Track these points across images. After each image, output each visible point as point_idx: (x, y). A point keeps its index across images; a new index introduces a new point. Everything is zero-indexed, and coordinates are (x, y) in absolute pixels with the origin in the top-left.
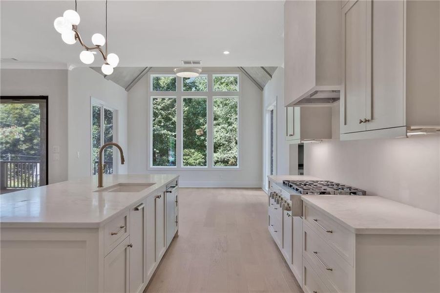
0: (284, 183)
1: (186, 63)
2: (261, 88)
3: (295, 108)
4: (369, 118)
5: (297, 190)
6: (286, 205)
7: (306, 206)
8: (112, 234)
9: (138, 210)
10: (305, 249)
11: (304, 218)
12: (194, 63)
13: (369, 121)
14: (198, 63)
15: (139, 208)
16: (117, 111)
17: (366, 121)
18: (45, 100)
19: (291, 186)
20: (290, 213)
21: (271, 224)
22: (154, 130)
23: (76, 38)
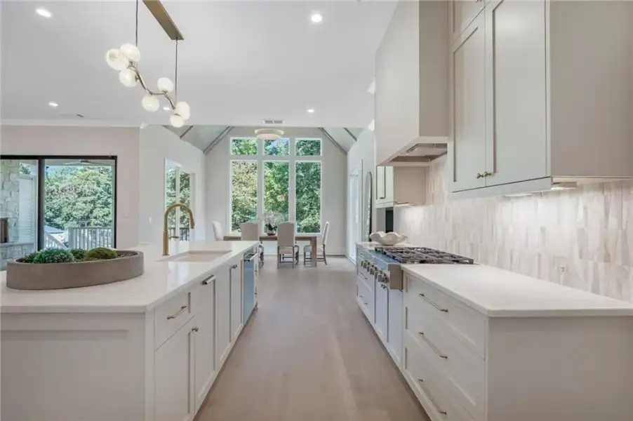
0: (376, 250)
1: (267, 122)
2: (344, 152)
3: (387, 167)
4: (491, 170)
5: (394, 258)
6: (383, 276)
7: (407, 278)
8: (168, 318)
9: (206, 283)
10: (406, 328)
11: (404, 290)
12: (276, 122)
13: (490, 174)
14: (281, 122)
15: (208, 282)
16: (194, 174)
17: (487, 174)
18: (114, 161)
19: (385, 253)
20: (388, 285)
21: (360, 294)
22: (234, 196)
23: (136, 79)
